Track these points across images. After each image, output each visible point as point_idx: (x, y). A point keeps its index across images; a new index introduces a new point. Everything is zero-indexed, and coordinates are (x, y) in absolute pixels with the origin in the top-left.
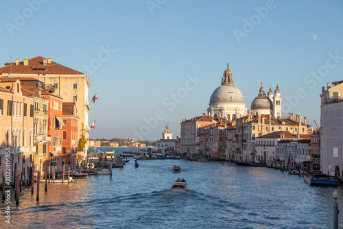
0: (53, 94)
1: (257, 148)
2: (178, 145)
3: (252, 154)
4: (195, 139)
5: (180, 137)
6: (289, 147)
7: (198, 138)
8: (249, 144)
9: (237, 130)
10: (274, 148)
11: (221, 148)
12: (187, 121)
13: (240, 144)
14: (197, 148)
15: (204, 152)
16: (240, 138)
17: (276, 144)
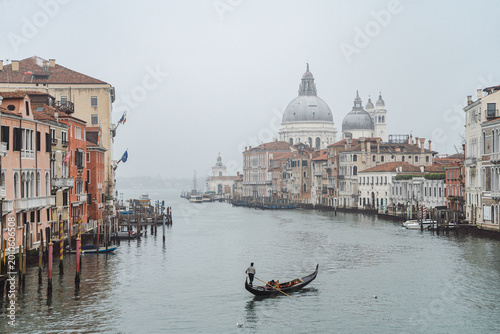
0: (72, 115)
1: (361, 188)
2: (239, 185)
3: (353, 196)
4: (264, 175)
5: (242, 172)
6: (411, 185)
7: (270, 173)
8: (348, 182)
9: (330, 162)
10: (387, 188)
11: (305, 190)
12: (252, 150)
13: (335, 182)
14: (268, 188)
15: (279, 195)
16: (334, 174)
17: (390, 181)
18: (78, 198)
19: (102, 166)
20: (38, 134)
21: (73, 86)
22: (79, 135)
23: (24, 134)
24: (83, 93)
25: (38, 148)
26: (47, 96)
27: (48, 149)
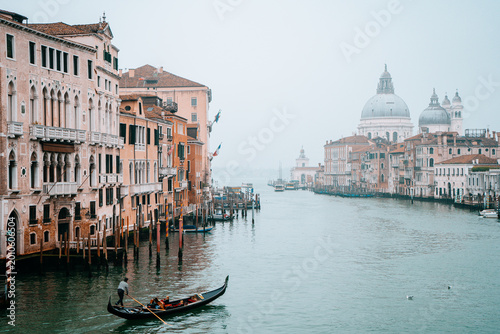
0: (176, 114)
1: (437, 179)
2: (321, 175)
3: (430, 186)
4: (344, 166)
5: (323, 164)
6: (488, 176)
7: (350, 165)
8: (424, 173)
9: (406, 154)
10: (463, 179)
11: (382, 180)
12: (332, 143)
13: (411, 173)
14: (348, 178)
15: (358, 184)
16: (410, 166)
17: (466, 172)
18: (180, 185)
19: (200, 157)
20: (149, 130)
21: (176, 89)
22: (181, 131)
23: (138, 130)
24: (185, 94)
25: (148, 142)
26: (156, 97)
27: (156, 143)
